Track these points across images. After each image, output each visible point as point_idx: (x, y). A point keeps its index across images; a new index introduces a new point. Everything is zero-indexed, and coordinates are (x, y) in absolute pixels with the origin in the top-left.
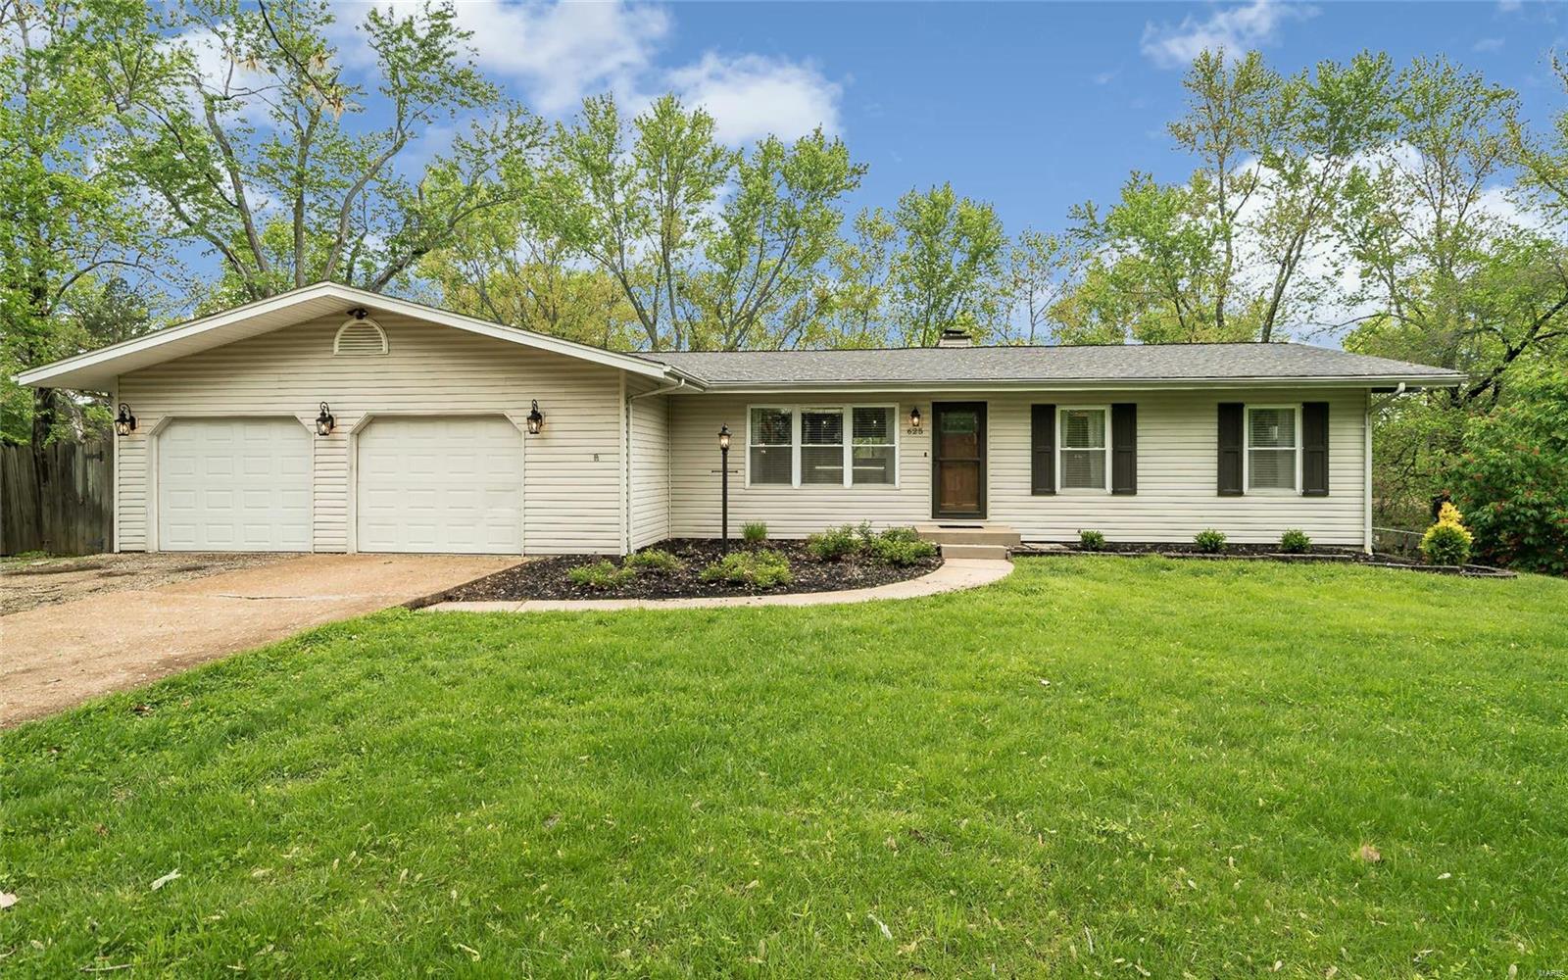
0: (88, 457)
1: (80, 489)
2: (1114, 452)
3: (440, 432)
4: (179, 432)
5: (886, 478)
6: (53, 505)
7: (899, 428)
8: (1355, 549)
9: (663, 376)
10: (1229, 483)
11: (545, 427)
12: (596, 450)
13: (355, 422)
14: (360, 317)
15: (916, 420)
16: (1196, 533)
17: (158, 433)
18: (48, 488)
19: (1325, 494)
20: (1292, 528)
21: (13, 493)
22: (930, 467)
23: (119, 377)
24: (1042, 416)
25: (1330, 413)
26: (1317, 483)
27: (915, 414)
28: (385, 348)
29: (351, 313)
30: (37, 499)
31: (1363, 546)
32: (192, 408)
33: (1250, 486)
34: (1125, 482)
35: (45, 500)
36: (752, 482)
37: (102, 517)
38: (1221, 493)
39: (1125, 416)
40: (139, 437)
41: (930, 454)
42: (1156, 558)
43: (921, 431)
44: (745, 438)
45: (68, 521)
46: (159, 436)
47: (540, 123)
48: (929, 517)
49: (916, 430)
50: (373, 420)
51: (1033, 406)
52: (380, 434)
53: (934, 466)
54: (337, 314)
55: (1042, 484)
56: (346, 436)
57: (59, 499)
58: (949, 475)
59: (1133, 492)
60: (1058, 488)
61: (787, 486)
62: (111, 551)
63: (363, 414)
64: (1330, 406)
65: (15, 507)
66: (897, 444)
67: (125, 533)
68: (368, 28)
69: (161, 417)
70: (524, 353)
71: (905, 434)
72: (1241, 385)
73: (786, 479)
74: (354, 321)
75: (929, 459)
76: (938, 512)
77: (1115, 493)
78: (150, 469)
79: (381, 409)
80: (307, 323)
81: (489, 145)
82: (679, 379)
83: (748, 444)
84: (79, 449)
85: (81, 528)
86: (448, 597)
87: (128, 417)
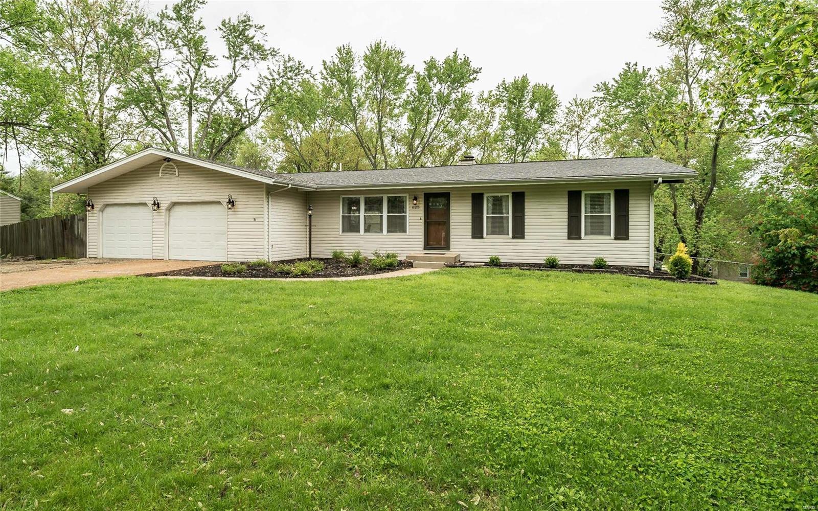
0: (79, 220)
1: (76, 233)
2: (513, 216)
3: (199, 209)
4: (109, 210)
5: (403, 229)
6: (68, 239)
7: (408, 205)
8: (644, 268)
9: (272, 183)
10: (574, 233)
11: (236, 206)
12: (254, 217)
13: (167, 205)
14: (168, 161)
15: (415, 202)
16: (545, 258)
17: (102, 210)
18: (66, 232)
19: (627, 238)
20: (599, 256)
21: (56, 234)
22: (423, 225)
23: (89, 188)
24: (477, 199)
25: (630, 195)
26: (622, 233)
27: (415, 199)
28: (177, 174)
29: (165, 160)
30: (63, 237)
31: (648, 267)
32: (116, 200)
33: (586, 234)
34: (519, 233)
35: (65, 237)
36: (343, 231)
37: (83, 244)
38: (569, 238)
39: (519, 198)
40: (95, 212)
41: (423, 218)
42: (515, 270)
43: (419, 207)
44: (339, 211)
45: (73, 245)
46: (102, 212)
47: (299, 64)
48: (422, 249)
49: (415, 207)
50: (174, 204)
51: (472, 194)
52: (177, 210)
53: (425, 224)
54: (161, 160)
55: (477, 233)
56: (163, 211)
57: (70, 237)
58: (432, 228)
59: (523, 237)
60: (485, 235)
61: (357, 234)
62: (86, 257)
63: (169, 202)
64: (630, 191)
65: (57, 239)
66: (407, 214)
67: (90, 251)
68: (220, 29)
69: (102, 204)
70: (232, 178)
71: (411, 209)
72: (579, 181)
73: (357, 230)
74: (166, 163)
75: (423, 220)
76: (427, 246)
77: (514, 237)
78: (98, 225)
79: (176, 200)
80: (150, 164)
81: (277, 77)
82: (288, 185)
83: (341, 214)
84: (76, 217)
85: (77, 248)
86: (165, 274)
87: (91, 204)
